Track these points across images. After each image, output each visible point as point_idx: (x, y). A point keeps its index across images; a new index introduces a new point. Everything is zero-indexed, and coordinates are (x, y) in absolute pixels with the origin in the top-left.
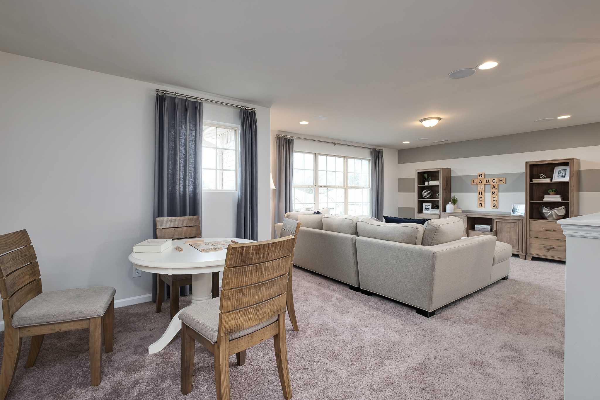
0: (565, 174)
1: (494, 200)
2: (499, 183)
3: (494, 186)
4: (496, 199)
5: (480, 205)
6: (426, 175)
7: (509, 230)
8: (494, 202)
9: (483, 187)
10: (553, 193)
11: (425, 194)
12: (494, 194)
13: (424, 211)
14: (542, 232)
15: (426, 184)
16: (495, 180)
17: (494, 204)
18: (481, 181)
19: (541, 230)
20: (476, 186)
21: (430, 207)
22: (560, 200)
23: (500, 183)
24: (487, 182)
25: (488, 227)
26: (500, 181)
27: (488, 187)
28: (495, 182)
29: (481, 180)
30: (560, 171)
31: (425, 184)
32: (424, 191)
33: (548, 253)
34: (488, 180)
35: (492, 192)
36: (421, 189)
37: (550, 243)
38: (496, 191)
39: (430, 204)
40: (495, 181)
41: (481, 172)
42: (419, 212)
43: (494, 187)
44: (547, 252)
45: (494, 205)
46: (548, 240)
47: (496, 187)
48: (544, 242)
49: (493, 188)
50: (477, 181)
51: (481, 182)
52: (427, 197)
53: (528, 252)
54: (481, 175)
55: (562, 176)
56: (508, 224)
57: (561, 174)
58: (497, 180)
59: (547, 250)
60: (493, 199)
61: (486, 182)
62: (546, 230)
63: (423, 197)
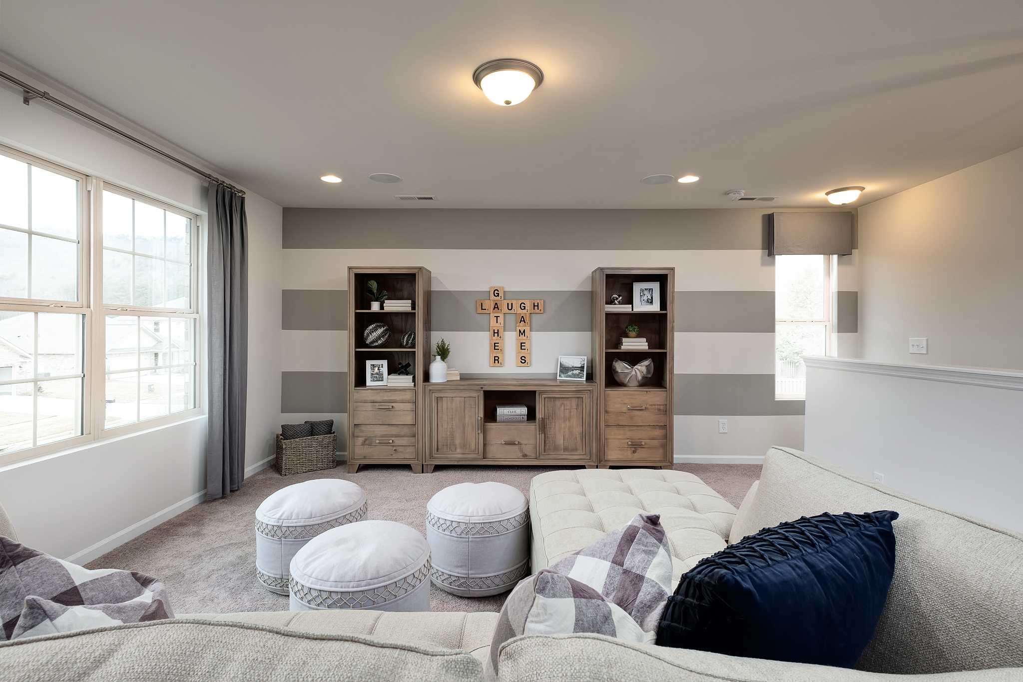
0: (652, 298)
1: (523, 348)
2: (533, 311)
3: (523, 317)
4: (527, 346)
5: (495, 360)
6: (374, 285)
7: (567, 415)
8: (523, 353)
9: (501, 320)
10: (635, 333)
11: (374, 334)
12: (522, 334)
13: (369, 382)
14: (625, 413)
15: (375, 307)
16: (525, 304)
17: (523, 358)
18: (496, 307)
19: (624, 409)
20: (486, 316)
21: (385, 370)
22: (647, 347)
23: (535, 311)
24: (510, 308)
25: (523, 411)
26: (534, 306)
27: (511, 319)
28: (525, 309)
29: (496, 304)
30: (642, 290)
31: (370, 309)
32: (371, 327)
33: (635, 454)
34: (512, 304)
35: (520, 330)
36: (363, 321)
37: (637, 434)
38: (527, 329)
39: (385, 363)
40: (525, 307)
41: (496, 284)
42: (356, 386)
43: (523, 320)
44: (634, 452)
45: (523, 360)
46: (635, 428)
47: (527, 320)
48: (629, 434)
49: (521, 321)
50: (489, 305)
51: (498, 308)
52: (380, 342)
53: (602, 457)
54: (496, 292)
55: (648, 300)
56: (567, 402)
57: (645, 298)
58: (528, 305)
59: (633, 449)
60: (521, 346)
61: (508, 308)
62: (633, 409)
63: (368, 342)
